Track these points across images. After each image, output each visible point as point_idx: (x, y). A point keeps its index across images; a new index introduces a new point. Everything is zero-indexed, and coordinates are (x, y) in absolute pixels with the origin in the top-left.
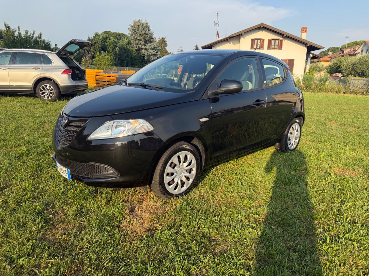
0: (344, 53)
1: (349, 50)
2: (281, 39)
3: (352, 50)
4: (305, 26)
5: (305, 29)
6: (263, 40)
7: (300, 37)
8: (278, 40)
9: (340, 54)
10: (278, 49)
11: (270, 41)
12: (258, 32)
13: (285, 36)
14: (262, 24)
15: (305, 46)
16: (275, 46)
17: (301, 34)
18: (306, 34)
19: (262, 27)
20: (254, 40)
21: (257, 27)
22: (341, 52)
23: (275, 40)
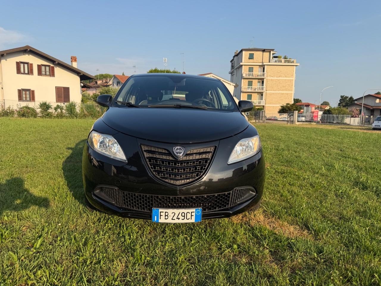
0: (98, 84)
1: (101, 81)
2: (52, 65)
3: (104, 81)
4: (74, 56)
5: (75, 59)
6: (32, 65)
7: (71, 65)
8: (49, 66)
9: (95, 84)
10: (50, 76)
11: (39, 67)
12: (24, 55)
13: (57, 63)
14: (28, 46)
15: (78, 75)
16: (46, 72)
17: (71, 63)
18: (76, 63)
19: (29, 50)
20: (20, 63)
21: (23, 49)
22: (95, 83)
23: (45, 66)
